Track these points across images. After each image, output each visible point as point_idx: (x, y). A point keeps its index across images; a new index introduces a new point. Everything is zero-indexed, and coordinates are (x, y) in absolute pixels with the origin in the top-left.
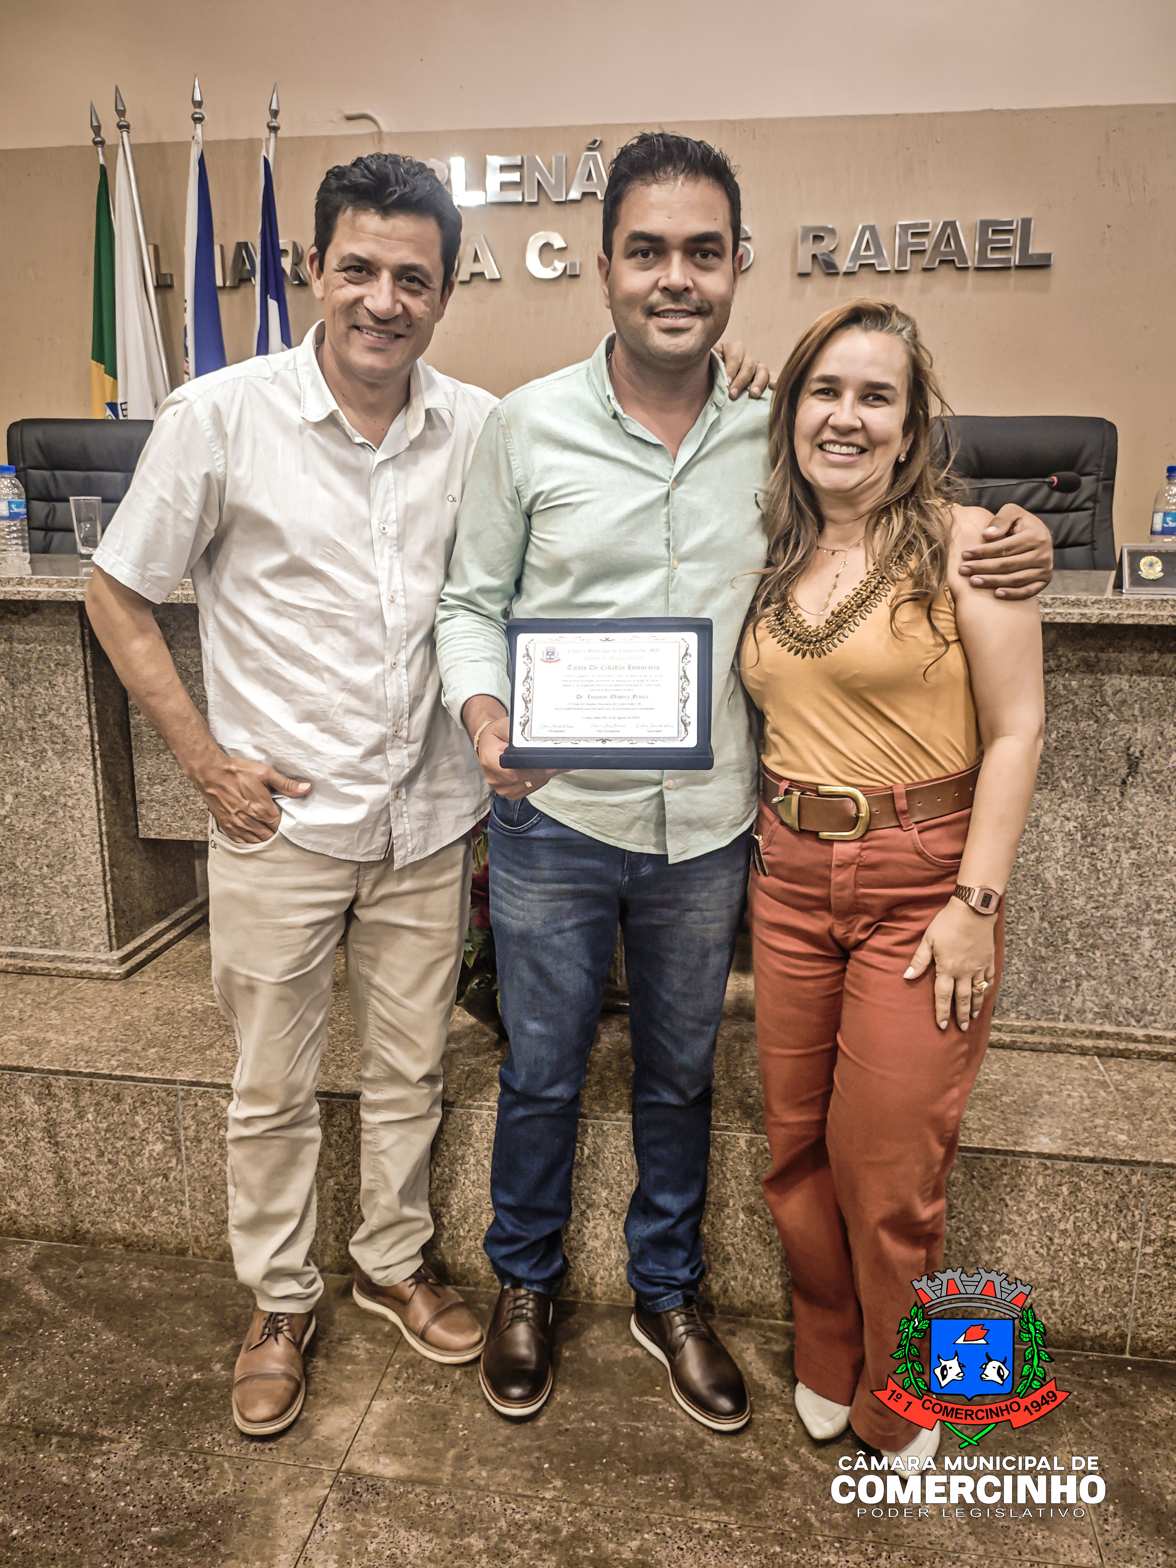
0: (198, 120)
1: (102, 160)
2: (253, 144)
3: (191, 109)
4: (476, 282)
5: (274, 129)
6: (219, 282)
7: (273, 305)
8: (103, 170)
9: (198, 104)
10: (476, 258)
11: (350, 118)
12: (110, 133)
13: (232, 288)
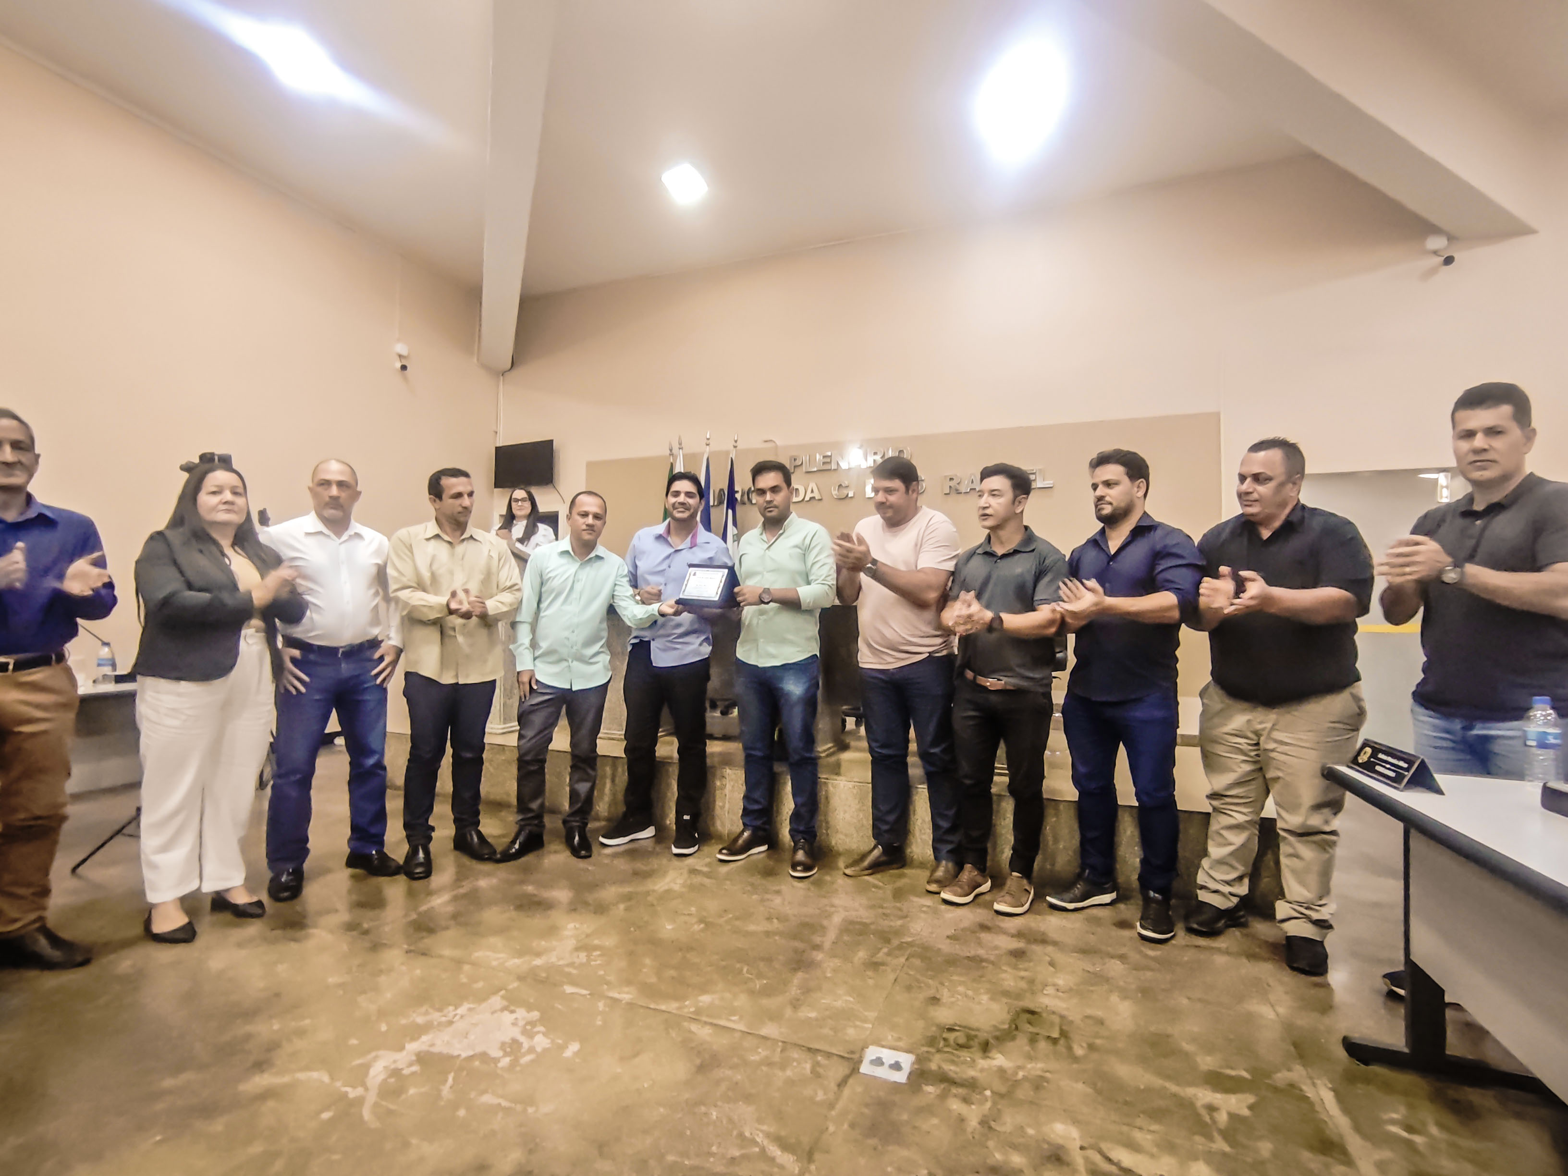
0: (708, 445)
1: (672, 460)
2: (727, 453)
3: (706, 441)
4: (813, 502)
5: (735, 447)
6: (711, 503)
7: (730, 511)
8: (672, 464)
9: (708, 439)
10: (812, 491)
11: (766, 441)
12: (675, 451)
13: (716, 506)
